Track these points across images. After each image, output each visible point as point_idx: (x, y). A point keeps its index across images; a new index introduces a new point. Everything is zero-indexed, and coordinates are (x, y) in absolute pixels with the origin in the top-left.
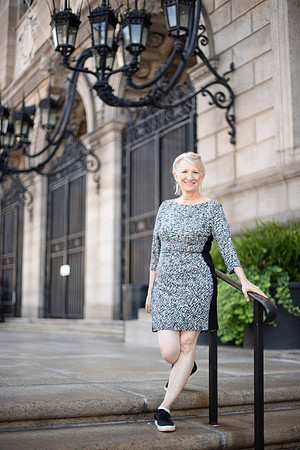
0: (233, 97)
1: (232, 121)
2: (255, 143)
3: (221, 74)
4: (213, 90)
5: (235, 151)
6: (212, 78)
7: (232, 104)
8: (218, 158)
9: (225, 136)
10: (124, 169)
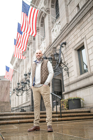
0: (68, 69)
1: (68, 73)
2: (72, 76)
3: (66, 65)
4: (64, 68)
5: (69, 78)
6: (64, 66)
7: (68, 70)
8: (66, 79)
9: (67, 75)
10: (52, 82)
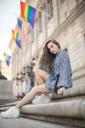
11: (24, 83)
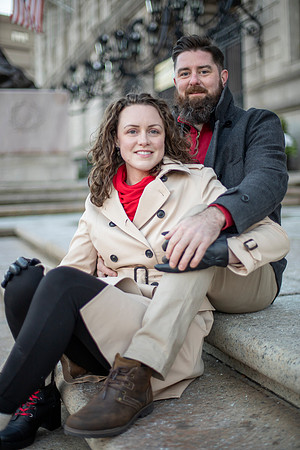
0: (261, 27)
11: (95, 103)
